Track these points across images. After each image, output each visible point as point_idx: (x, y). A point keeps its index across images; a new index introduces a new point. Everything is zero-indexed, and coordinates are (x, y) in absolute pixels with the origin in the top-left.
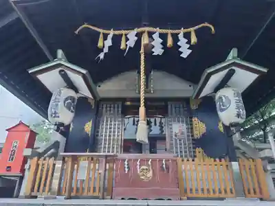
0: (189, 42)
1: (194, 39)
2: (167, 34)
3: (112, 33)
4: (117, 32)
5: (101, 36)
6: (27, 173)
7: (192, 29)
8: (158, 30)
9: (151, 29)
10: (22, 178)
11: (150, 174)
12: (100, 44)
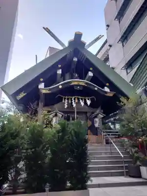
2: (82, 98)
4: (68, 97)
5: (63, 98)
7: (90, 98)
8: (80, 97)
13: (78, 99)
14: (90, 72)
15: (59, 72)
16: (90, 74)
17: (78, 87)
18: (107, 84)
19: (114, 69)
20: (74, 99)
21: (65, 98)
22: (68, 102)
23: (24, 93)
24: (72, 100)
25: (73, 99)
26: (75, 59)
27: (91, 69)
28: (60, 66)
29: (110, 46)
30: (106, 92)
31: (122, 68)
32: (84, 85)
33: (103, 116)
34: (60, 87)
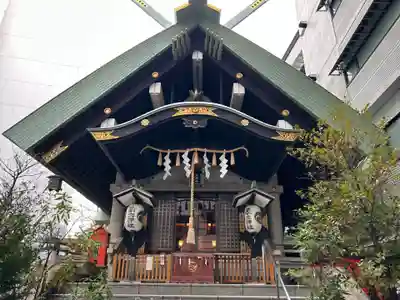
0: (228, 163)
1: (233, 162)
2: (212, 154)
3: (169, 152)
4: (173, 151)
5: (160, 155)
6: (108, 265)
7: (232, 151)
8: (205, 150)
9: (201, 150)
12: (159, 163)
13: (201, 155)
14: (235, 85)
15: (156, 89)
16: (238, 90)
17: (195, 122)
18: (285, 113)
19: (314, 79)
20: (190, 156)
21: (164, 155)
22: (173, 164)
24: (182, 159)
25: (185, 156)
26: (198, 56)
27: (239, 76)
28: (155, 75)
29: (303, 25)
30: (275, 132)
31: (332, 71)
32: (210, 113)
33: (268, 200)
34: (145, 123)
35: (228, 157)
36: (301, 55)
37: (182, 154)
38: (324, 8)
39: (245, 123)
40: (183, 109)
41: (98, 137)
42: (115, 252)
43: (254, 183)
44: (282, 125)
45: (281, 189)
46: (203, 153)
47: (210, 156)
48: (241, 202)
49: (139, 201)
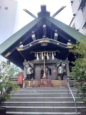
1: (55, 55)
3: (38, 53)
4: (39, 53)
6: (23, 83)
7: (55, 52)
9: (46, 52)
10: (23, 84)
11: (46, 83)
12: (35, 56)
14: (55, 34)
15: (33, 36)
16: (56, 35)
17: (44, 44)
18: (69, 40)
19: (78, 30)
21: (36, 54)
22: (39, 56)
23: (10, 53)
25: (42, 54)
26: (44, 26)
27: (56, 31)
28: (33, 32)
29: (74, 15)
30: (66, 46)
31: (83, 28)
32: (48, 42)
33: (65, 65)
34: (31, 45)
35: (54, 53)
36: (74, 24)
37: (41, 53)
38: (80, 9)
39: (58, 44)
40: (41, 41)
41: (19, 50)
42: (25, 80)
43: (61, 60)
44: (69, 44)
45: (69, 62)
46: (47, 53)
47: (49, 53)
48: (58, 65)
49: (30, 66)
